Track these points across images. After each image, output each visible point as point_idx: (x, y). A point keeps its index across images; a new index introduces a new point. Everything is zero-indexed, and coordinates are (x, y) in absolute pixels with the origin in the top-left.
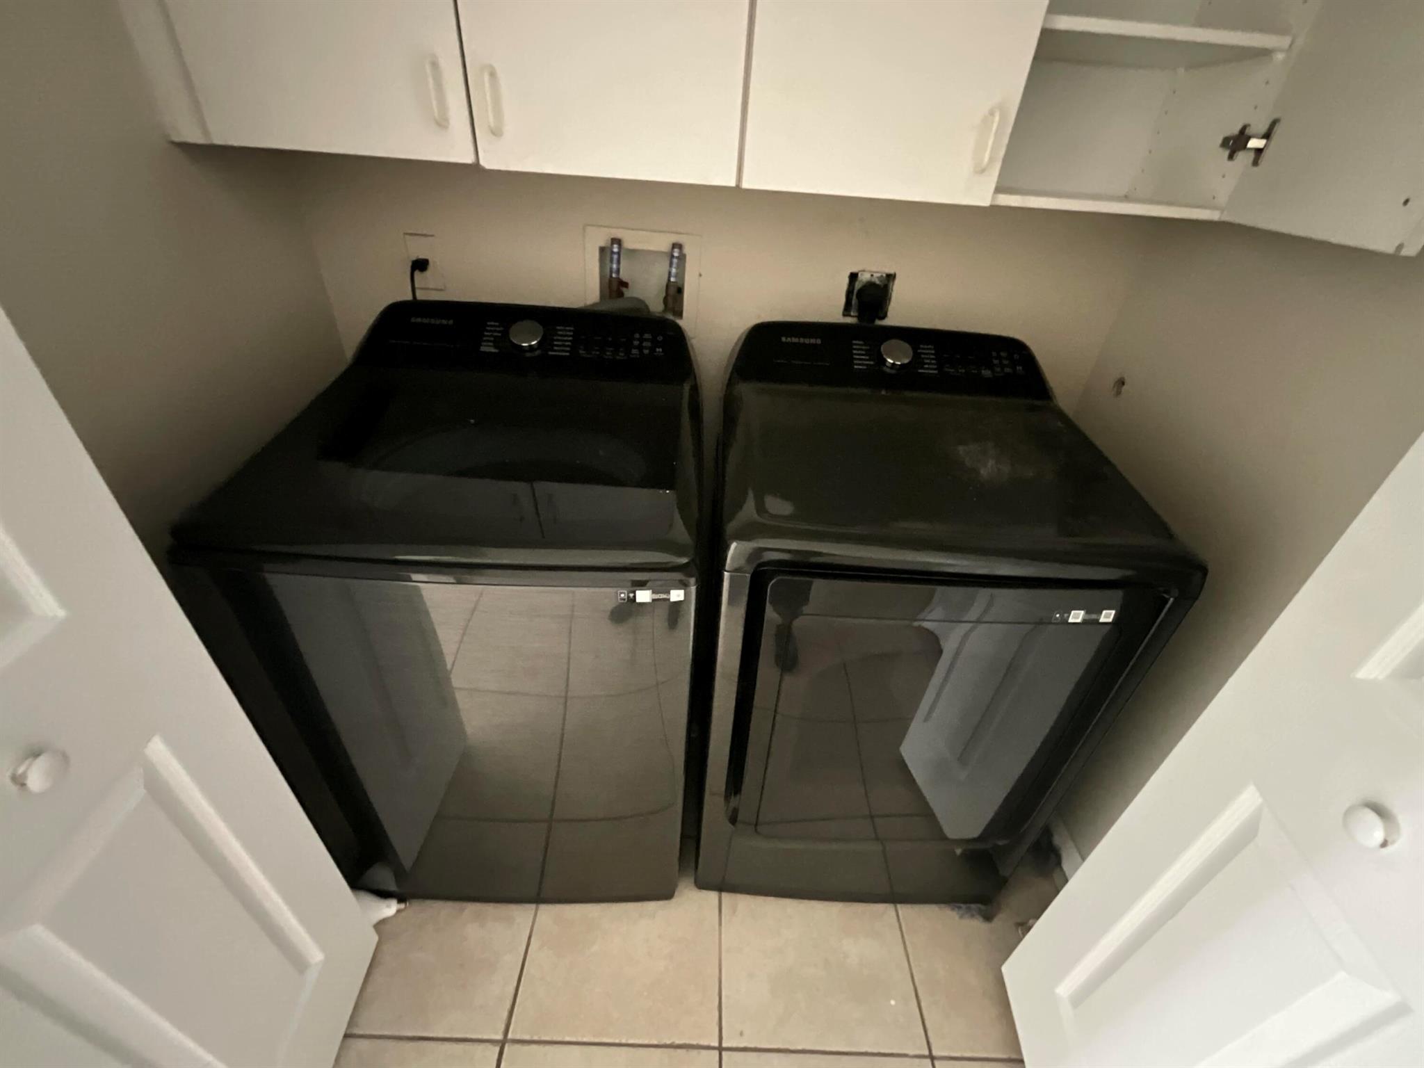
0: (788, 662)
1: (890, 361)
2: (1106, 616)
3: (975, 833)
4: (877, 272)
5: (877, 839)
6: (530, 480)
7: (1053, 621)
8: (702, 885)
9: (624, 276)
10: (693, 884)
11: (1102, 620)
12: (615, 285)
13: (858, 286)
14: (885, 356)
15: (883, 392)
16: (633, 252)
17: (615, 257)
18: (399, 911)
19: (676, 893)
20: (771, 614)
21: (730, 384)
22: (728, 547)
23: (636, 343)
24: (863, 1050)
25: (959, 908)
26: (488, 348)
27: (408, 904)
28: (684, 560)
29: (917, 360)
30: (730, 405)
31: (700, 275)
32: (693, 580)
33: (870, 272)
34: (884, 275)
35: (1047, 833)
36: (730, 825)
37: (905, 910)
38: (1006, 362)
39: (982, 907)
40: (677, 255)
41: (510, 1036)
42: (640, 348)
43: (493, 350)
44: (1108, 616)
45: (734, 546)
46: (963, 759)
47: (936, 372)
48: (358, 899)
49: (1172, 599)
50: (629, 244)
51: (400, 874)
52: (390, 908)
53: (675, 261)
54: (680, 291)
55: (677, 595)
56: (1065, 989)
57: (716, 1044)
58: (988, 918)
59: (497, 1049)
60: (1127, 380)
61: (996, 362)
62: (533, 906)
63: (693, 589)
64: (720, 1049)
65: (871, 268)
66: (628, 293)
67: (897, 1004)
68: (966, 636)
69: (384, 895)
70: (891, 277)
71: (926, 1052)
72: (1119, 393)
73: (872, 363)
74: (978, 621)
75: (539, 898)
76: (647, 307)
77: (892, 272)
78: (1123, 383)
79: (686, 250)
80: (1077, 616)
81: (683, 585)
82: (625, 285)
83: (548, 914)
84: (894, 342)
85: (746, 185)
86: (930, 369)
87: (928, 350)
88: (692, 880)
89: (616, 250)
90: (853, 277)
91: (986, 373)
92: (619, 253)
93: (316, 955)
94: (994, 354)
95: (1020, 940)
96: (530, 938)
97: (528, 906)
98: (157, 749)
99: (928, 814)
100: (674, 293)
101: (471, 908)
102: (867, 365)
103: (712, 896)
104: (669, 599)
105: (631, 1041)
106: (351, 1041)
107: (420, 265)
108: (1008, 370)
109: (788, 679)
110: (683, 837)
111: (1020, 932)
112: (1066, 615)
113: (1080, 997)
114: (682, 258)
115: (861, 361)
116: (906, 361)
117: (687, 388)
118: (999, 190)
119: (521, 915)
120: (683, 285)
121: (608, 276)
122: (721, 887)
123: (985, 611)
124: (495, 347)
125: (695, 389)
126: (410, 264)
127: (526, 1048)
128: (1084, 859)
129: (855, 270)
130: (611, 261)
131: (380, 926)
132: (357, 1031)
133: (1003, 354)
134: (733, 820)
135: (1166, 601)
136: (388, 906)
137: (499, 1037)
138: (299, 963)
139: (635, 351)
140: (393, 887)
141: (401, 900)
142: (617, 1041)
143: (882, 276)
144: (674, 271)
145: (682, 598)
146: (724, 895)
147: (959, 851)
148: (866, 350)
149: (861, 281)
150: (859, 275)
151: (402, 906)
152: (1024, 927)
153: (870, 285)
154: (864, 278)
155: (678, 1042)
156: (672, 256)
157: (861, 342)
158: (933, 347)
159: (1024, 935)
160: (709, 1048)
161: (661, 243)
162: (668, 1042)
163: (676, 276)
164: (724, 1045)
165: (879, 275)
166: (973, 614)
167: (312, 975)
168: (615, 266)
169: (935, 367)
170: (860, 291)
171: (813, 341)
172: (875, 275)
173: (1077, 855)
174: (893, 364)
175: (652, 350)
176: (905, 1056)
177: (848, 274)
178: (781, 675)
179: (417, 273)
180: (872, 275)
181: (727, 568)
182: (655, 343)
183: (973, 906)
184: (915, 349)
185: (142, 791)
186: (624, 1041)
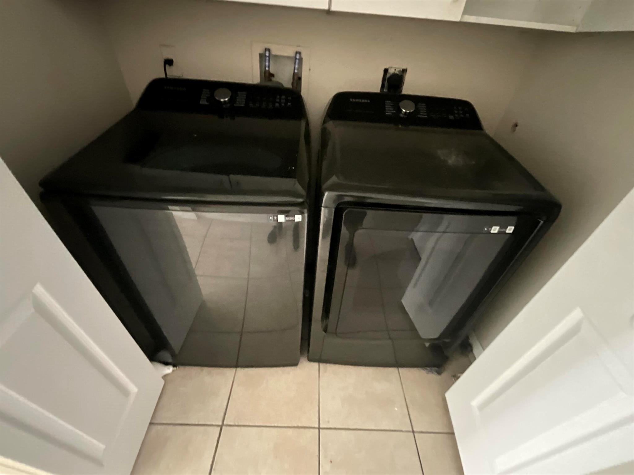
0: (351, 261)
1: (404, 111)
2: (509, 230)
3: (436, 336)
4: (398, 68)
5: (390, 338)
6: (228, 174)
7: (483, 232)
8: (310, 360)
9: (272, 71)
10: (307, 360)
11: (507, 231)
12: (267, 74)
13: (388, 76)
14: (402, 109)
15: (400, 126)
16: (276, 56)
17: (267, 58)
18: (173, 371)
19: (299, 363)
20: (344, 230)
21: (324, 122)
22: (324, 195)
23: (278, 100)
24: (383, 428)
25: (427, 369)
26: (203, 102)
27: (177, 368)
28: (301, 200)
29: (417, 111)
30: (324, 132)
31: (310, 70)
32: (306, 211)
33: (395, 68)
34: (401, 70)
35: (467, 338)
36: (324, 333)
37: (403, 371)
38: (461, 112)
39: (436, 368)
40: (298, 59)
41: (225, 423)
42: (280, 103)
43: (206, 103)
44: (510, 230)
45: (326, 194)
46: (431, 303)
47: (426, 116)
48: (153, 365)
49: (542, 222)
50: (274, 52)
51: (173, 355)
52: (169, 370)
53: (297, 61)
54: (300, 79)
55: (298, 218)
56: (475, 403)
57: (317, 426)
58: (439, 373)
59: (219, 429)
60: (519, 124)
61: (456, 112)
62: (234, 369)
63: (306, 215)
64: (319, 428)
65: (395, 67)
66: (274, 79)
67: (398, 409)
68: (438, 240)
69: (166, 364)
70: (404, 71)
71: (411, 429)
72: (514, 131)
73: (395, 112)
74: (444, 232)
75: (237, 365)
76: (282, 85)
77: (404, 67)
78: (516, 126)
79: (303, 56)
80: (495, 230)
81: (302, 213)
82: (273, 75)
83: (242, 373)
84: (406, 102)
85: (333, 9)
86: (423, 115)
87: (423, 107)
88: (307, 358)
89: (267, 54)
90: (386, 71)
91: (451, 117)
92: (269, 57)
93: (133, 389)
94: (455, 108)
95: (453, 383)
96: (233, 382)
97: (232, 369)
98: (39, 290)
99: (413, 329)
100: (297, 79)
101: (206, 369)
102: (392, 113)
103: (315, 365)
104: (294, 220)
105: (279, 425)
106: (153, 426)
107: (169, 62)
108: (462, 116)
109: (350, 271)
110: (302, 338)
111: (454, 380)
112: (490, 229)
113: (482, 407)
114: (301, 60)
115: (389, 111)
116: (412, 111)
117: (303, 124)
118: (465, 12)
119: (229, 373)
120: (301, 76)
121: (264, 70)
122: (320, 360)
123: (448, 227)
124: (207, 102)
125: (307, 124)
126: (163, 60)
127: (232, 428)
128: (484, 349)
129: (387, 67)
130: (265, 61)
131: (165, 377)
132: (155, 422)
133: (460, 108)
134: (325, 330)
135: (539, 222)
136: (169, 369)
137: (220, 423)
138: (125, 392)
139: (277, 105)
140: (170, 360)
141: (174, 366)
142: (273, 425)
143: (400, 70)
144: (297, 66)
145: (300, 220)
146: (321, 364)
147: (427, 345)
148: (392, 106)
149: (390, 73)
150: (389, 70)
151: (175, 368)
152: (456, 377)
153: (394, 75)
154: (391, 71)
155: (300, 425)
156: (296, 59)
157: (390, 102)
158: (425, 104)
159: (456, 380)
160: (314, 428)
161: (290, 52)
162: (296, 425)
163: (298, 69)
164: (321, 426)
165: (399, 70)
166: (441, 228)
167: (132, 398)
168: (267, 64)
169: (426, 114)
170: (389, 78)
171: (365, 101)
172: (397, 70)
173: (480, 348)
174: (406, 112)
175: (286, 104)
176: (401, 431)
177: (383, 69)
178: (347, 268)
179: (167, 66)
180: (395, 70)
181: (323, 205)
182: (287, 101)
183: (434, 369)
184: (416, 105)
185: (33, 310)
186: (276, 425)
